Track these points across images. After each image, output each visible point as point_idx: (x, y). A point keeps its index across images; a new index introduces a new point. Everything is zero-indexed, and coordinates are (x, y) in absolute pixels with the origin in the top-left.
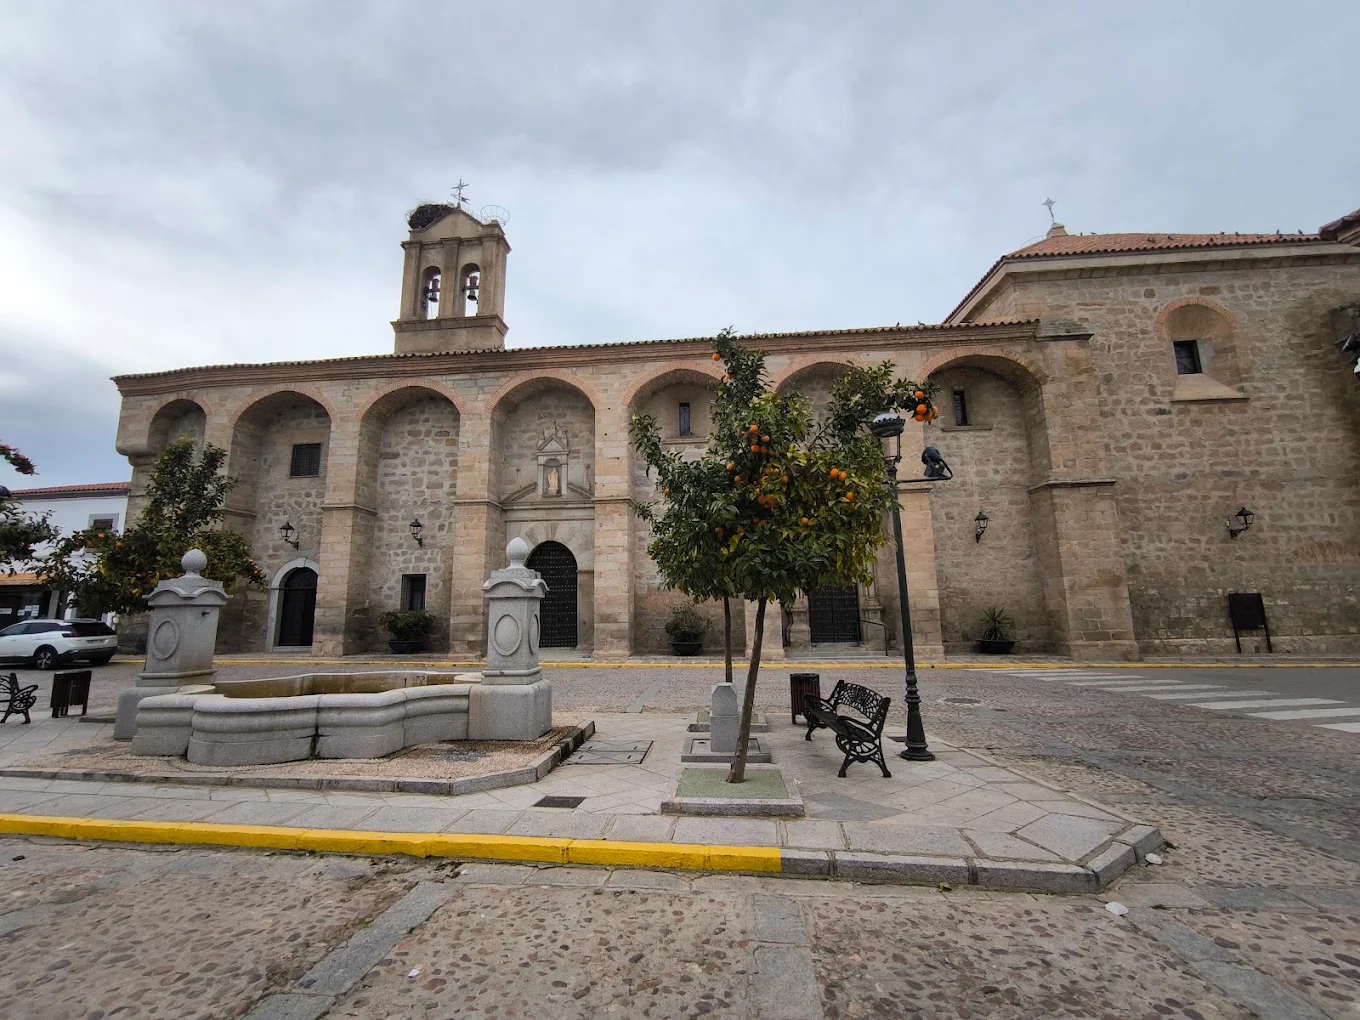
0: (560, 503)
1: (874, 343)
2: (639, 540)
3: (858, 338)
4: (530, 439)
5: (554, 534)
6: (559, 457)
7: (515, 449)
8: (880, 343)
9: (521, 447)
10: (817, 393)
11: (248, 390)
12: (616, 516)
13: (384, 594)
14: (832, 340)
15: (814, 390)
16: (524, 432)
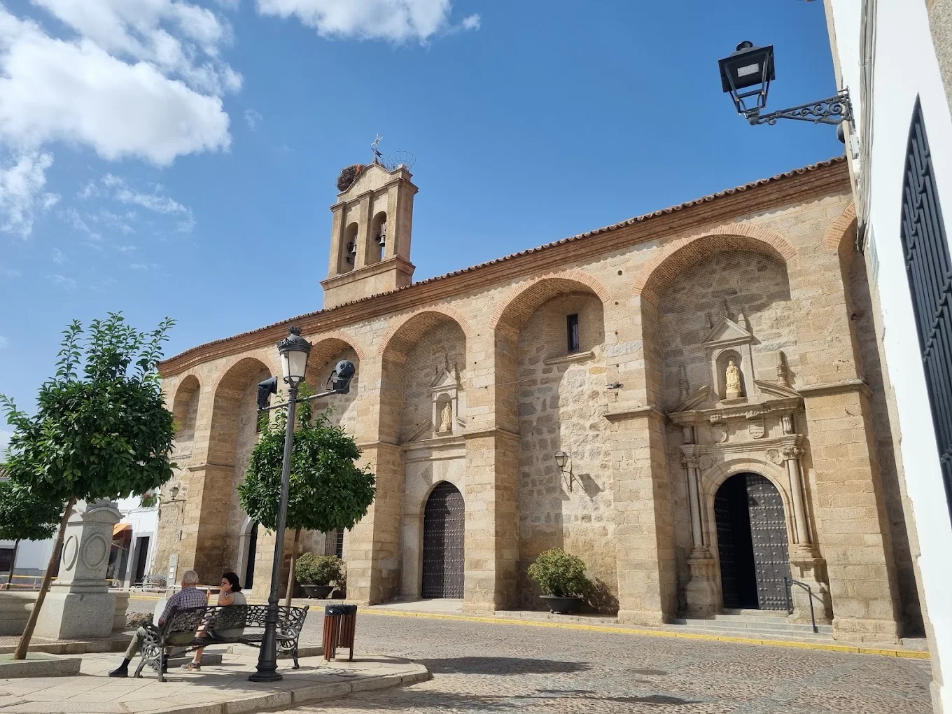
0: (449, 440)
1: (766, 199)
2: (524, 477)
3: (740, 198)
4: (427, 376)
5: (445, 474)
6: (449, 392)
7: (414, 388)
8: (772, 197)
9: (419, 385)
10: (717, 276)
11: (223, 360)
12: (484, 450)
13: (313, 539)
14: (708, 208)
15: (713, 272)
16: (421, 369)
